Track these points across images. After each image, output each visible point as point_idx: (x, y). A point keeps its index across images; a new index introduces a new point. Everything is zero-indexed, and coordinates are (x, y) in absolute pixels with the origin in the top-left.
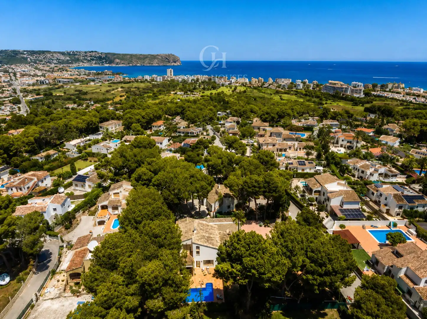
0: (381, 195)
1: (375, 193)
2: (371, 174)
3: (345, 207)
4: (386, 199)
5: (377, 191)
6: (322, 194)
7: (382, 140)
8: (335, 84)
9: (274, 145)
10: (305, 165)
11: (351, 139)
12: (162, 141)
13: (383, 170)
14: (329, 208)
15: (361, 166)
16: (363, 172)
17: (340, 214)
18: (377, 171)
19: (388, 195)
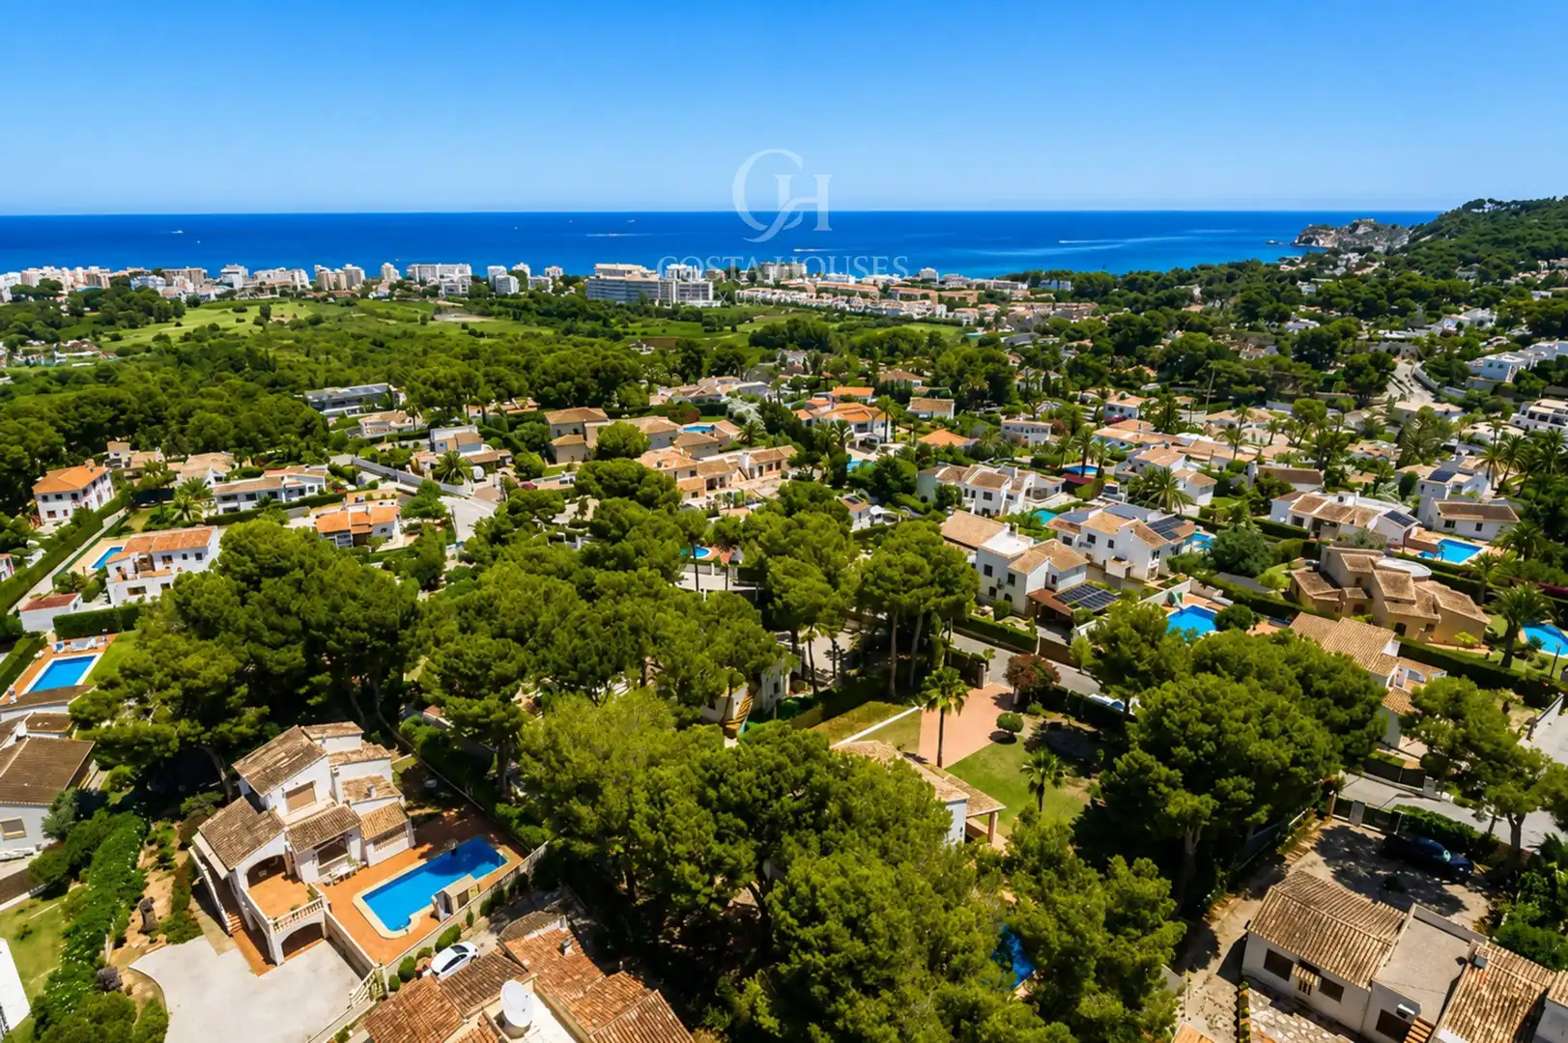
0: (1092, 539)
1: (1076, 536)
2: (1010, 497)
3: (1062, 586)
4: (1111, 544)
6: (981, 570)
7: (917, 410)
8: (623, 273)
9: (693, 474)
11: (863, 419)
12: (206, 540)
13: (1032, 479)
14: (1020, 604)
15: (977, 482)
16: (988, 496)
17: (1065, 609)
18: (1017, 487)
19: (1111, 535)
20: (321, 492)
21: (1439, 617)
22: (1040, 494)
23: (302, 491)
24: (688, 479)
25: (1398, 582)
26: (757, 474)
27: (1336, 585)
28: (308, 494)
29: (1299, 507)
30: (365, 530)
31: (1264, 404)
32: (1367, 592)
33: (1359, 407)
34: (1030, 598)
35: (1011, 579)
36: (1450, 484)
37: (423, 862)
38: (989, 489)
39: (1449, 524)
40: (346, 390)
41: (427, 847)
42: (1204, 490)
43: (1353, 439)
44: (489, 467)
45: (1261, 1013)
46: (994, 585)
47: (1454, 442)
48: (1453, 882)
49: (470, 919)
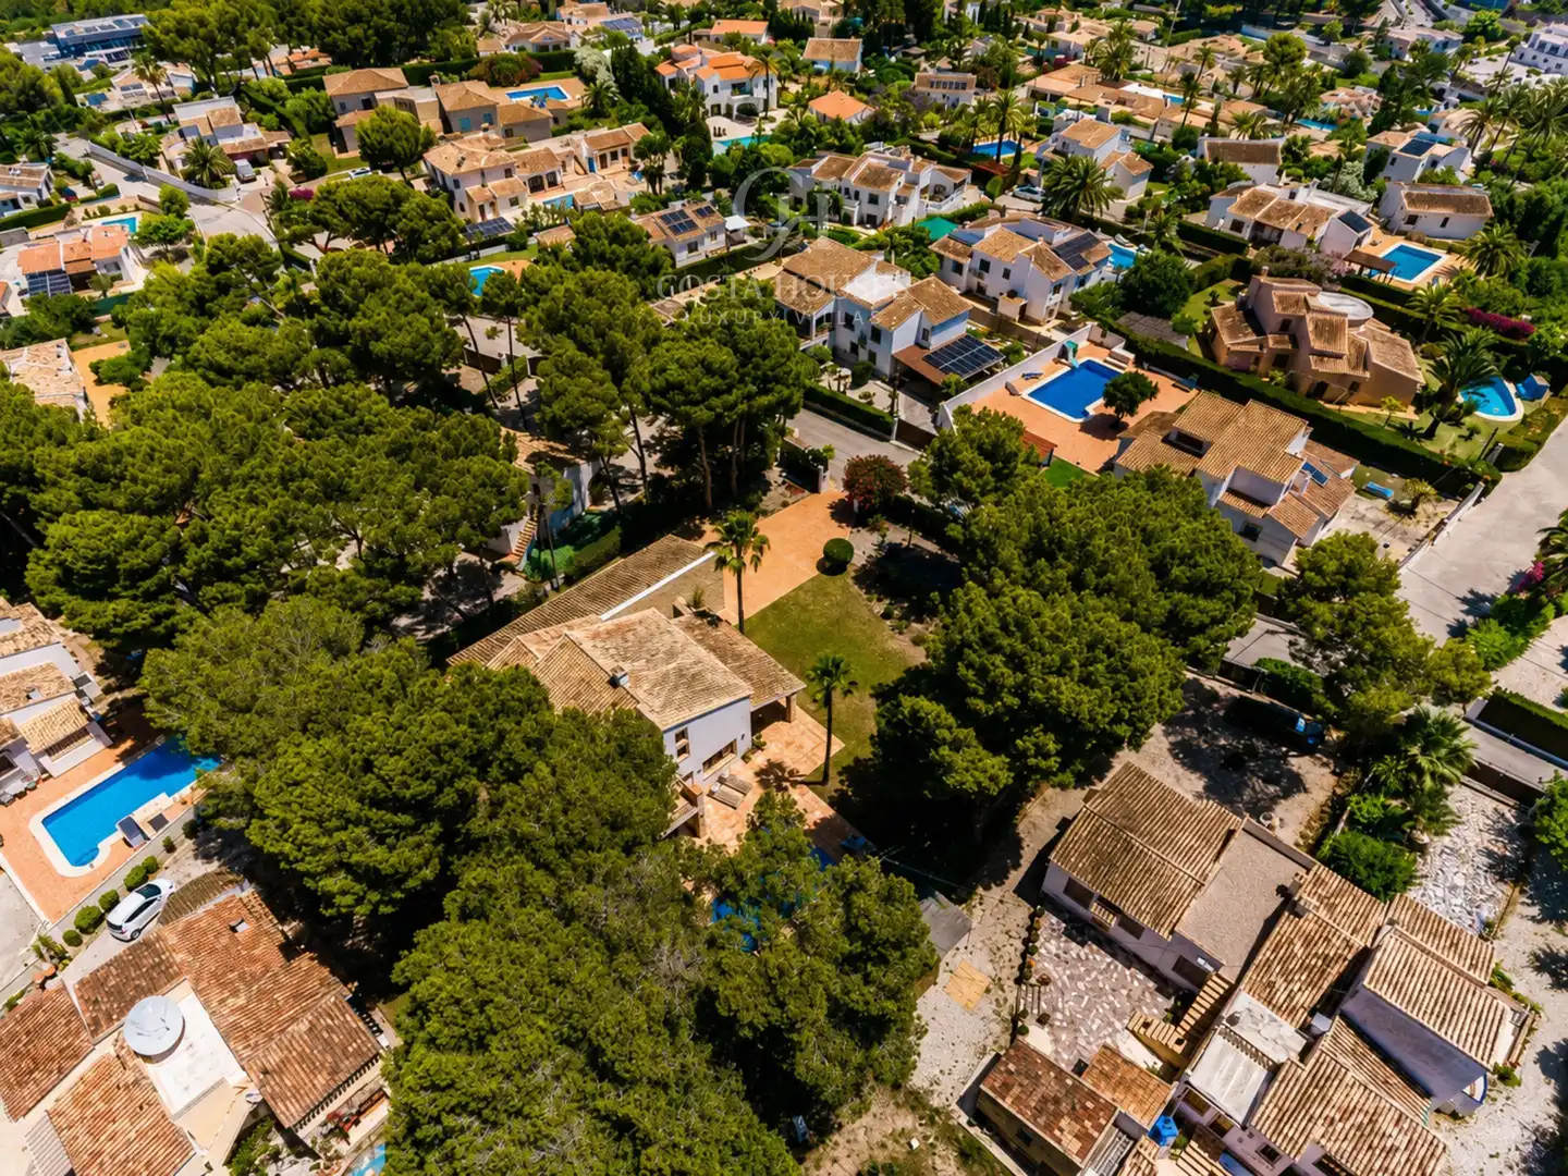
0: (985, 266)
1: (966, 262)
2: (900, 200)
3: (936, 342)
4: (1007, 274)
5: (971, 256)
6: (840, 322)
7: (814, 58)
9: (508, 173)
10: (692, 225)
11: (741, 75)
13: (929, 173)
14: (884, 366)
15: (864, 179)
16: (873, 200)
17: (936, 376)
18: (912, 182)
19: (1008, 262)
20: (41, 204)
21: (1368, 375)
22: (938, 193)
23: (15, 204)
24: (503, 181)
25: (1331, 328)
26: (597, 165)
27: (1259, 330)
28: (26, 208)
29: (1242, 207)
30: (84, 267)
31: (1237, 30)
32: (1294, 341)
33: (1347, 34)
34: (895, 361)
35: (876, 334)
36: (1425, 158)
37: (120, 766)
38: (875, 191)
39: (1412, 220)
40: (108, 21)
41: (128, 744)
42: (1135, 180)
43: (1329, 85)
44: (258, 159)
45: (1052, 944)
46: (856, 341)
47: (1446, 84)
48: (1302, 754)
49: (170, 848)
